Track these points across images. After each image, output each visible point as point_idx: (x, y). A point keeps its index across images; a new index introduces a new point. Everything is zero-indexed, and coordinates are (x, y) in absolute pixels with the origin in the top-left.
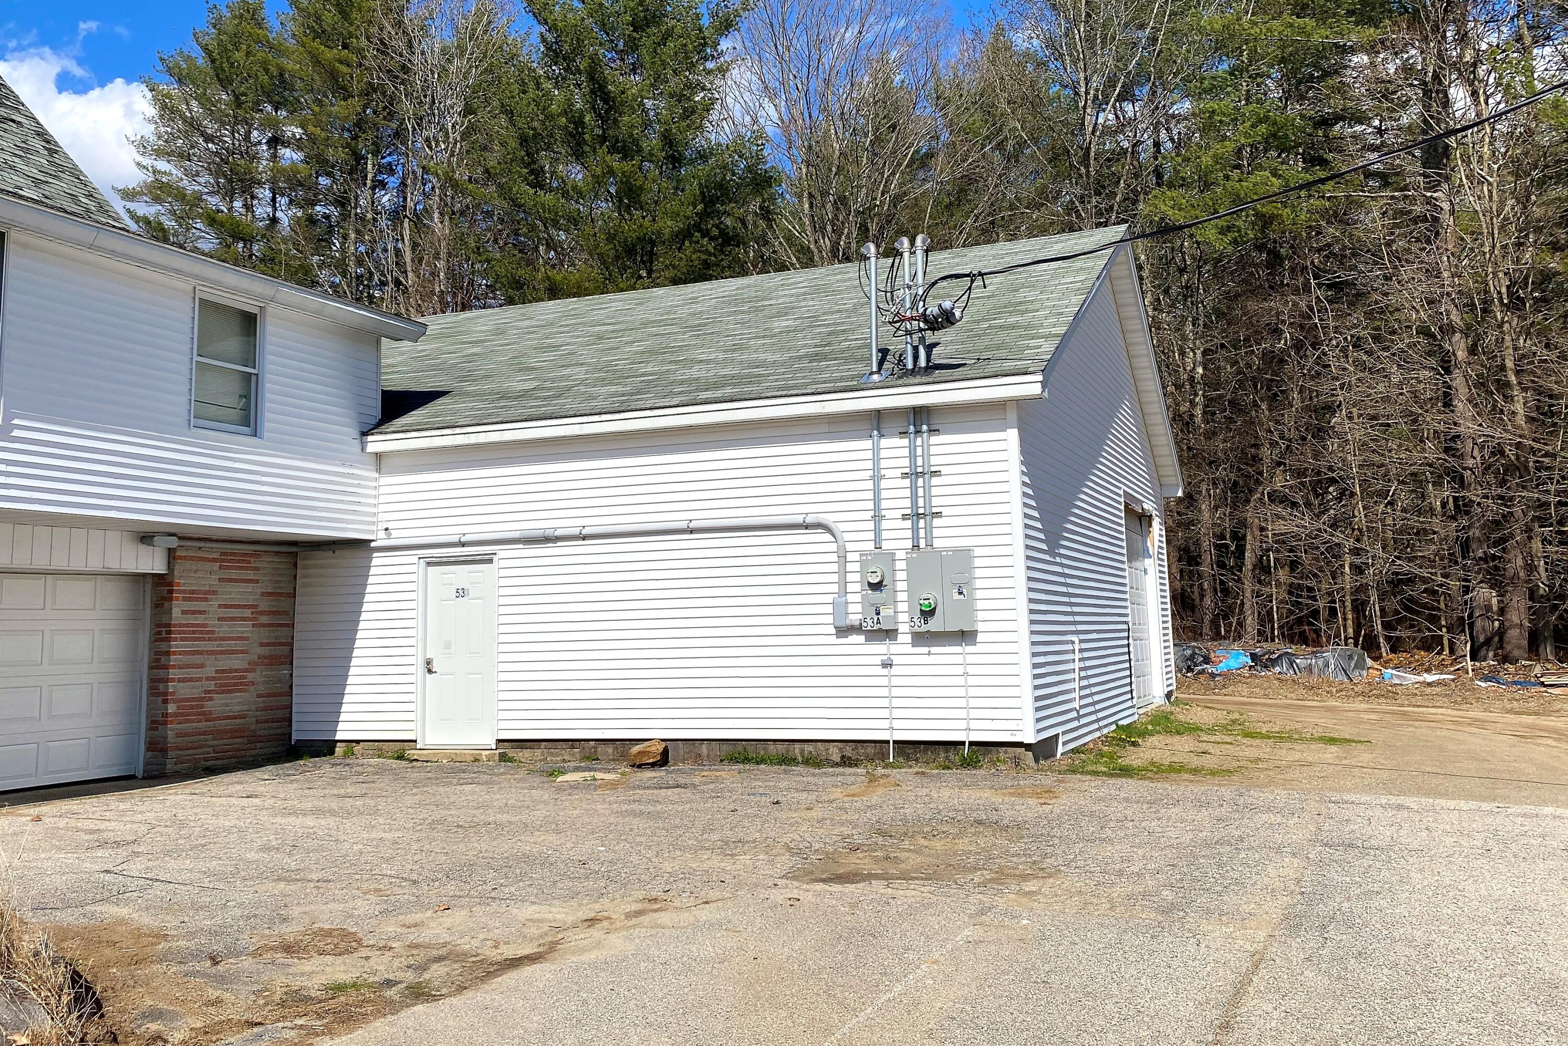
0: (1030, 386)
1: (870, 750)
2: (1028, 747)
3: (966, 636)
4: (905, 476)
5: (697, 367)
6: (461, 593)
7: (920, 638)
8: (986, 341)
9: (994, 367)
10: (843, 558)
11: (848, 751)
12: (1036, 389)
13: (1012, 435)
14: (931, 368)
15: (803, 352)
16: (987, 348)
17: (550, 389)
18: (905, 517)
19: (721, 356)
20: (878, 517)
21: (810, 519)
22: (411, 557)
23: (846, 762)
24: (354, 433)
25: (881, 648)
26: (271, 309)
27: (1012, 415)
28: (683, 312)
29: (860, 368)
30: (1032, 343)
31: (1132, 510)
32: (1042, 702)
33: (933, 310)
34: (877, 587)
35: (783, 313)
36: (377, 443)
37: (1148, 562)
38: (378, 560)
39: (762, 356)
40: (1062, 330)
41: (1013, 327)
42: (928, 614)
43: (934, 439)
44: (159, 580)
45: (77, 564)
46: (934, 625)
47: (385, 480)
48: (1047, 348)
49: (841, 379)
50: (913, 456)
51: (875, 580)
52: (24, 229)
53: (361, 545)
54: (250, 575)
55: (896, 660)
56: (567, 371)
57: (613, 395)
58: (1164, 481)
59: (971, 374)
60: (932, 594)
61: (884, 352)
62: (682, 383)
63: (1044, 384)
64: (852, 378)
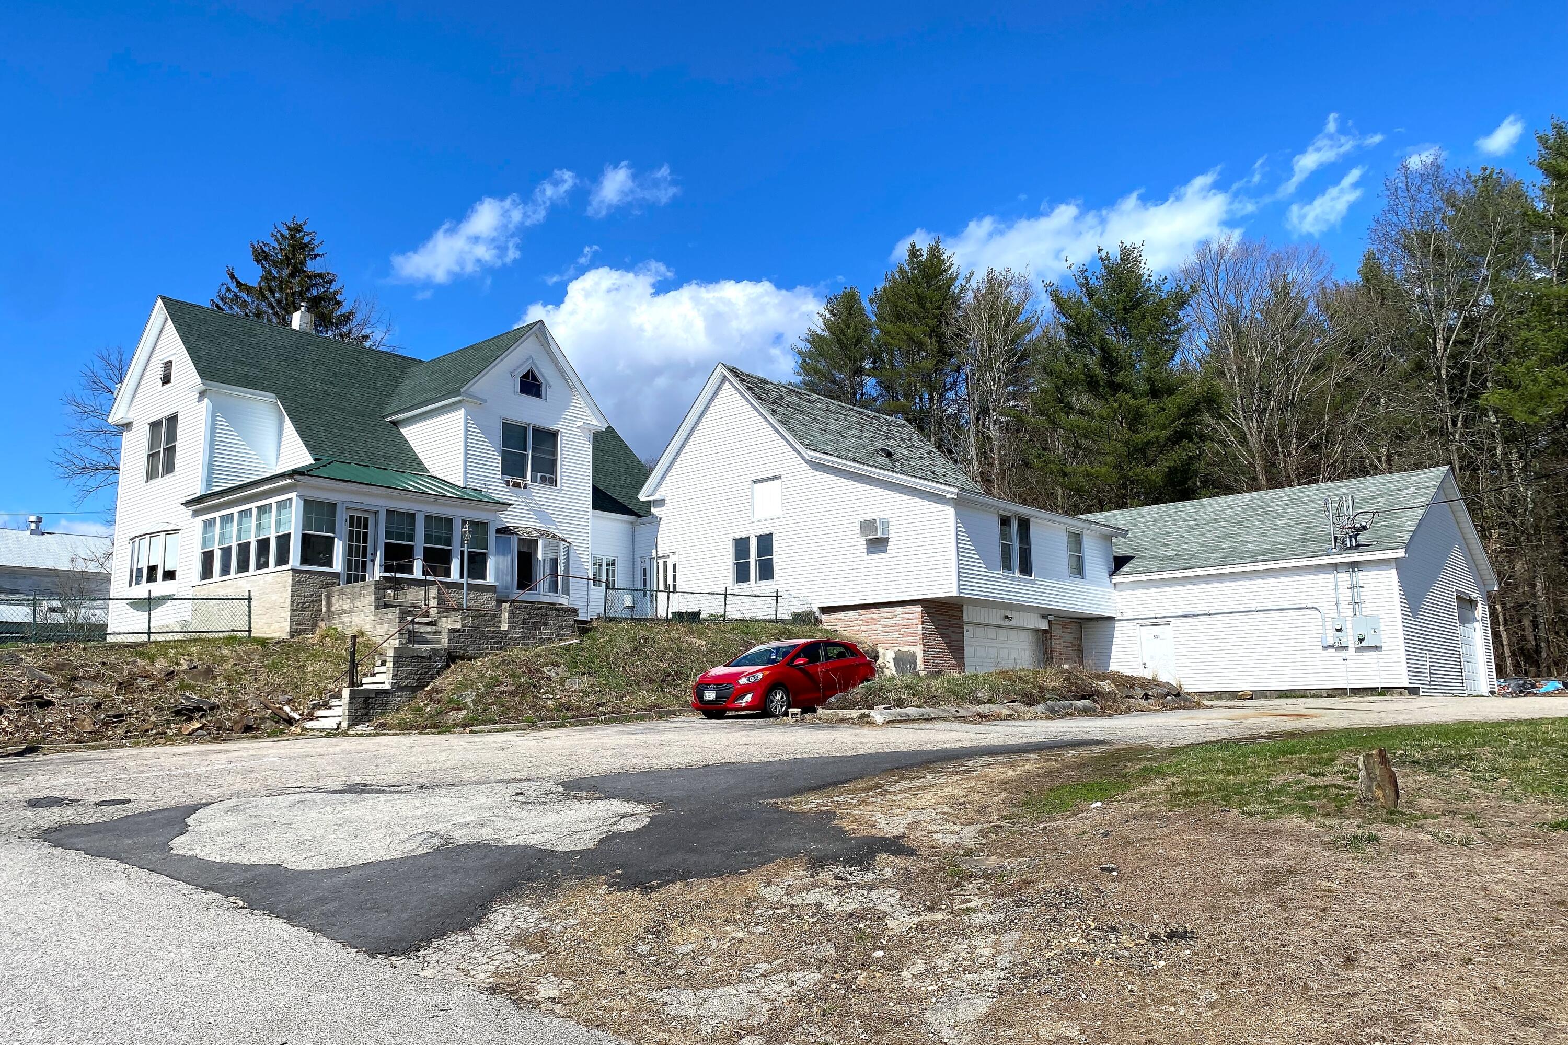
0: (1401, 553)
1: (1340, 692)
2: (1406, 688)
3: (1377, 648)
4: (1349, 588)
5: (1249, 545)
6: (1156, 637)
7: (1358, 649)
8: (1380, 533)
9: (1385, 545)
10: (1324, 620)
11: (1330, 692)
12: (1403, 555)
13: (1394, 572)
14: (1358, 546)
15: (1297, 537)
16: (1381, 537)
17: (1184, 555)
18: (1349, 604)
19: (1259, 539)
20: (1338, 604)
21: (1309, 606)
22: (1135, 622)
23: (1329, 696)
24: (1107, 575)
25: (1343, 653)
26: (1085, 532)
27: (1394, 565)
28: (1227, 514)
29: (1326, 546)
30: (1401, 534)
31: (1463, 598)
32: (1412, 673)
33: (1358, 525)
34: (1339, 630)
35: (1279, 516)
36: (1116, 579)
37: (1476, 624)
38: (1118, 624)
39: (1279, 539)
40: (1413, 528)
41: (1392, 526)
42: (1361, 640)
43: (1360, 574)
44: (1045, 631)
45: (1025, 626)
46: (1364, 644)
47: (1118, 593)
48: (1407, 536)
49: (1319, 551)
50: (1352, 581)
51: (1338, 628)
52: (1035, 517)
53: (1111, 619)
54: (1069, 630)
55: (1349, 658)
56: (1186, 546)
57: (1218, 558)
58: (1486, 582)
59: (1376, 548)
60: (1363, 632)
61: (1336, 538)
62: (1246, 552)
63: (1406, 553)
64: (1324, 550)
